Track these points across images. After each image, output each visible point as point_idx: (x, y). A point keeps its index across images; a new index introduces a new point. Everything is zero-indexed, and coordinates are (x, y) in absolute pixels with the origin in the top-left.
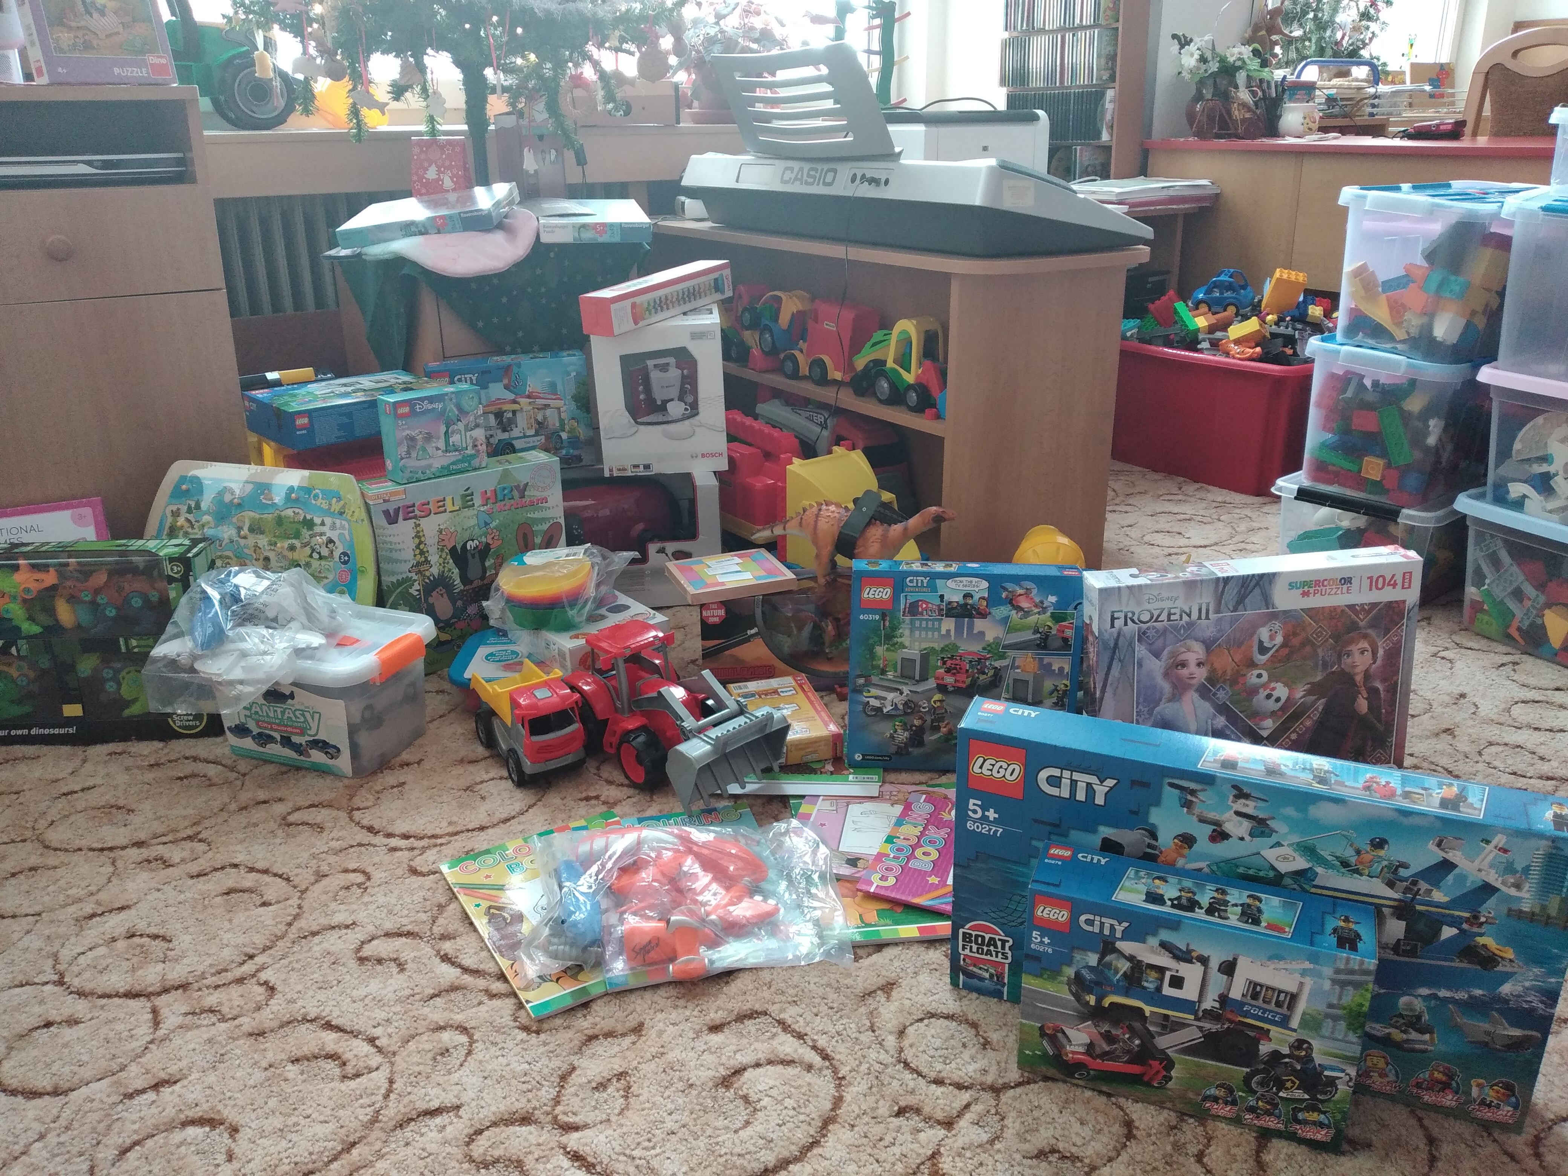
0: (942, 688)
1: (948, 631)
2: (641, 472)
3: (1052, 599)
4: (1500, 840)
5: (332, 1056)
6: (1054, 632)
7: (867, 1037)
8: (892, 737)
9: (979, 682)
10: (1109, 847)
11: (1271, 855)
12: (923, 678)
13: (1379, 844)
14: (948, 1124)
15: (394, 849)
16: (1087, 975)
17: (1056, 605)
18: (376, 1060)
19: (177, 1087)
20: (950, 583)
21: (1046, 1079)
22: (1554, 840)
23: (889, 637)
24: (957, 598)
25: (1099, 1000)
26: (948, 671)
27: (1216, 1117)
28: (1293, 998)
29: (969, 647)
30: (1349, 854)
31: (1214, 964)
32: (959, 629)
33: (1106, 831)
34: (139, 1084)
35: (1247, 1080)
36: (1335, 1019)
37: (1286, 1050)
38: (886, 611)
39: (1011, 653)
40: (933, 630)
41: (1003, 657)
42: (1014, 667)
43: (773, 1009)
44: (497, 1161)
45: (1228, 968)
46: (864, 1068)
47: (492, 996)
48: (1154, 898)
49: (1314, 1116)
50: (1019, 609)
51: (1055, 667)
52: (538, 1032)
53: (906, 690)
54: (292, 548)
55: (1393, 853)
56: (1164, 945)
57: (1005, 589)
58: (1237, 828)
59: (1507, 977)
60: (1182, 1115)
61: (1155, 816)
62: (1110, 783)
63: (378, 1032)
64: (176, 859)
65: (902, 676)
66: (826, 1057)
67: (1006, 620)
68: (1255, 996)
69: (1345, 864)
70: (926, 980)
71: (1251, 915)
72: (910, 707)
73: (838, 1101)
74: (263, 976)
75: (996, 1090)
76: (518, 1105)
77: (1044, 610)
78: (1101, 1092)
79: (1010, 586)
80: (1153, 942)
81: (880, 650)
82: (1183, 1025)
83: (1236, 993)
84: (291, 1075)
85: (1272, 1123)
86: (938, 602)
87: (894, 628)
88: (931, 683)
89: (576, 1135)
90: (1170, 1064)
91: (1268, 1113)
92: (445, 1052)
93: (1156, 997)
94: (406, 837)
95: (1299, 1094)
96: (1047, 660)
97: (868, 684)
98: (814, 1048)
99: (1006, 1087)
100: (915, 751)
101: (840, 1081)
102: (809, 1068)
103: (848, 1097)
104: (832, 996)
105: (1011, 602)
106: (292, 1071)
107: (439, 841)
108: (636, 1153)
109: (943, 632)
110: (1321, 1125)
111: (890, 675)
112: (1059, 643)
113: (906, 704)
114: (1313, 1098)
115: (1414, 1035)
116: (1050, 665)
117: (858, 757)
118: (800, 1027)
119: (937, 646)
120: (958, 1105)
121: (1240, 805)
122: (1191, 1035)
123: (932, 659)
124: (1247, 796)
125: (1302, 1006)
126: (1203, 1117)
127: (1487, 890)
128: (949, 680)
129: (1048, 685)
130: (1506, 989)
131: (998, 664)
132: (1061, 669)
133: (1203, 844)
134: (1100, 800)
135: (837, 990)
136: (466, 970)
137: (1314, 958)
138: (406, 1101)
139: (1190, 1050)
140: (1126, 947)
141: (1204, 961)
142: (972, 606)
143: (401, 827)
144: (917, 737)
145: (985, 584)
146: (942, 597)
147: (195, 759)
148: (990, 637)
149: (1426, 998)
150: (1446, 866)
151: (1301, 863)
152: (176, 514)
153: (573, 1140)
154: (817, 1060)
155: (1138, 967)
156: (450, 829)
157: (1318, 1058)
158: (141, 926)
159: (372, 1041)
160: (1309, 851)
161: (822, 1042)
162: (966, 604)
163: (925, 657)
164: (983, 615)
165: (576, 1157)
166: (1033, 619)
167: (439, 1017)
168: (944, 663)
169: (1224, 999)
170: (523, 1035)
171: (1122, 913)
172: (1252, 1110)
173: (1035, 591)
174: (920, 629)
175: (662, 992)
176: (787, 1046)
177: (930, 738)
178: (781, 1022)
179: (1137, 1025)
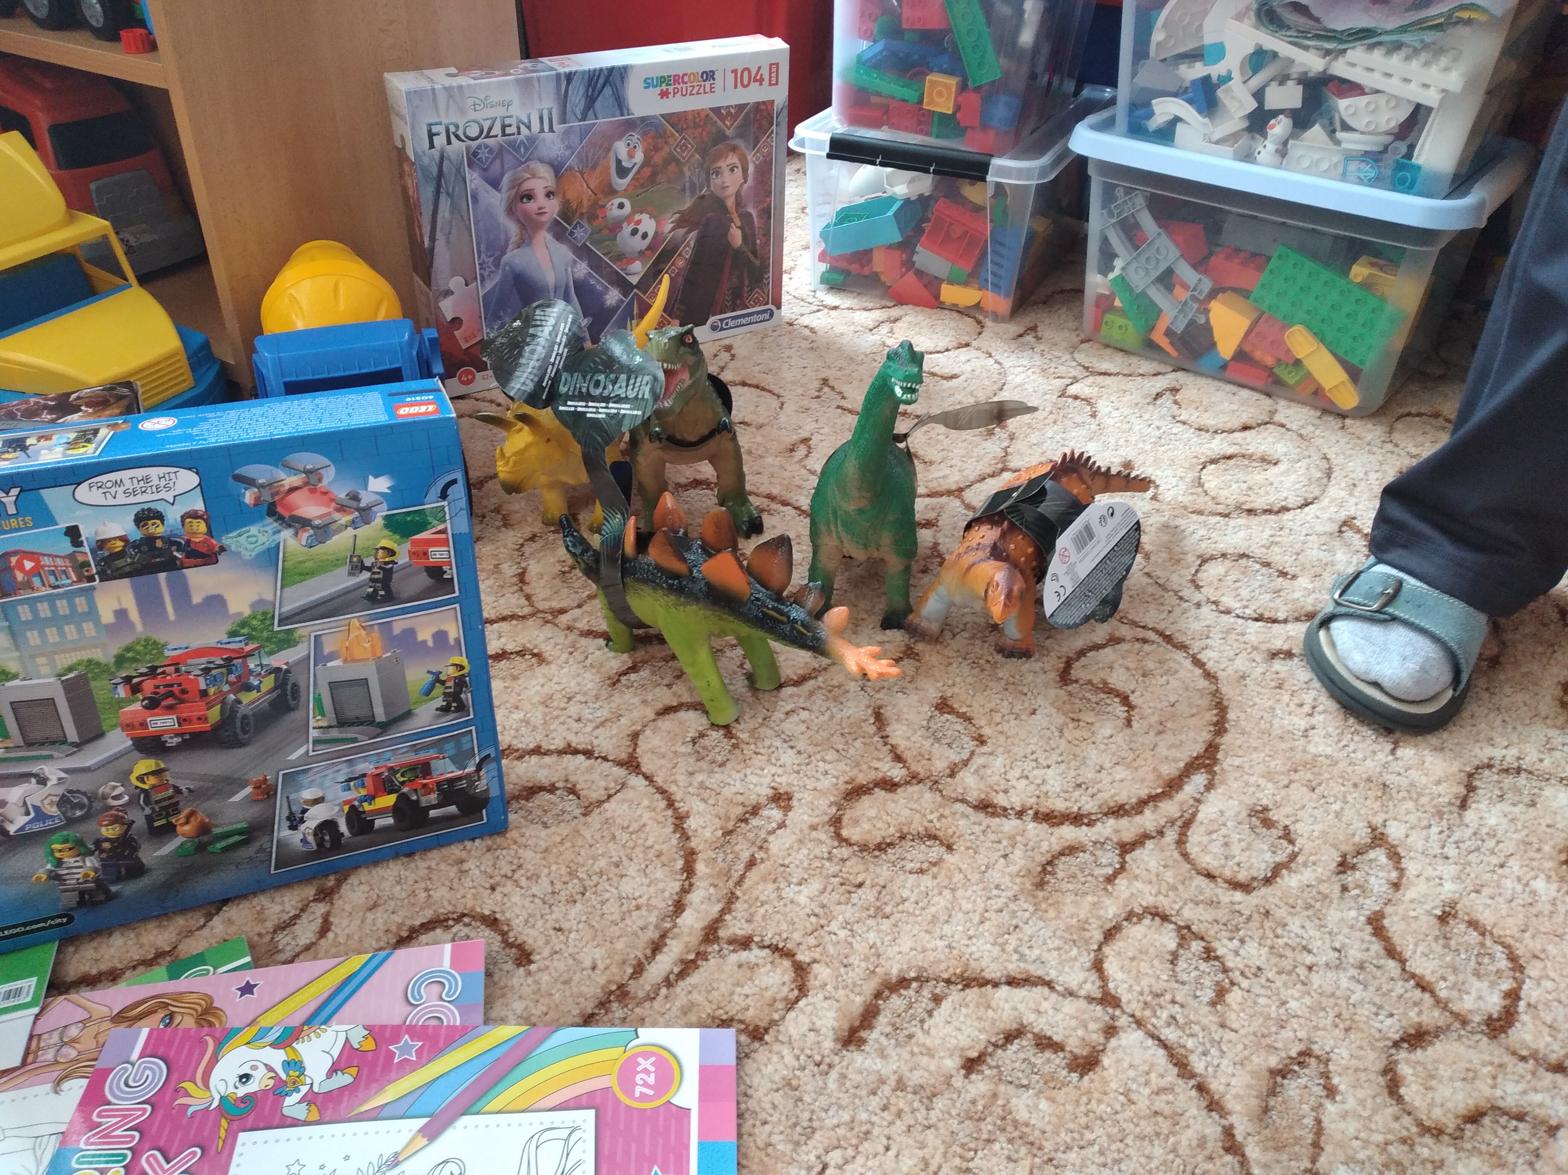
0: (150, 745)
1: (121, 614)
3: (380, 484)
6: (402, 558)
8: (55, 877)
9: (243, 710)
12: (91, 735)
17: (393, 498)
20: (86, 493)
26: (153, 704)
32: (148, 602)
39: (305, 629)
40: (74, 618)
41: (287, 642)
42: (321, 658)
50: (300, 523)
51: (425, 635)
53: (52, 771)
57: (249, 482)
65: (29, 744)
67: (270, 556)
72: (79, 804)
77: (365, 515)
79: (260, 472)
86: (65, 546)
88: (116, 741)
96: (399, 625)
100: (128, 889)
105: (272, 511)
109: (107, 616)
112: (424, 580)
113: (63, 802)
116: (410, 633)
119: (101, 655)
123: (100, 689)
128: (161, 721)
129: (416, 675)
131: (279, 660)
132: (441, 637)
142: (170, 541)
144: (121, 861)
145: (188, 479)
146: (73, 533)
148: (239, 605)
162: (150, 540)
163: (76, 687)
164: (206, 557)
166: (340, 541)
168: (135, 689)
173: (329, 475)
174: (37, 622)
177: (156, 853)
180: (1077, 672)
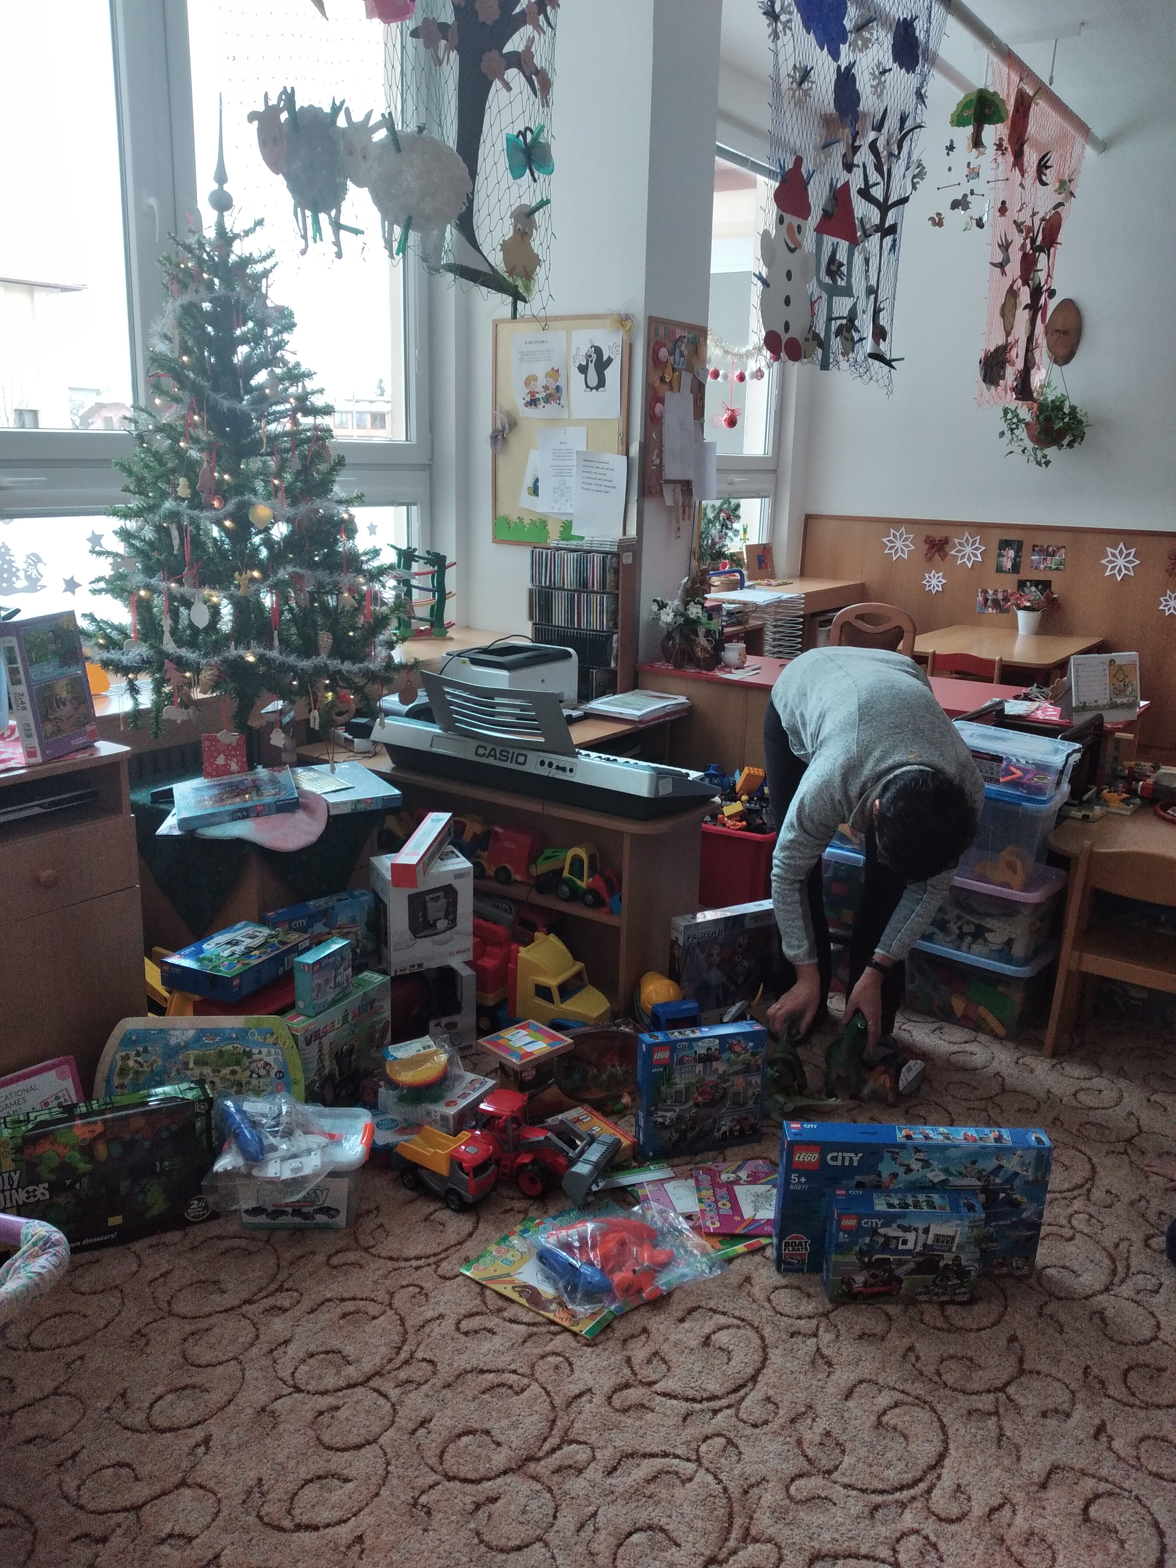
0: (696, 1105)
1: (700, 1071)
2: (416, 969)
3: (751, 1044)
4: (1019, 1152)
5: (502, 1385)
6: (752, 1062)
7: (755, 1306)
8: (670, 1138)
9: (716, 1098)
10: (860, 1185)
11: (930, 1175)
12: (687, 1101)
13: (974, 1163)
14: (815, 1335)
15: (418, 1268)
16: (865, 1248)
17: (753, 1048)
18: (526, 1381)
19: (434, 1421)
20: (700, 1044)
21: (843, 1304)
22: (1038, 1149)
23: (669, 1080)
24: (703, 1051)
25: (870, 1259)
26: (700, 1094)
27: (920, 1302)
28: (953, 1238)
29: (712, 1078)
30: (962, 1169)
31: (920, 1231)
32: (705, 1068)
33: (858, 1178)
34: (411, 1426)
35: (934, 1281)
36: (971, 1243)
37: (950, 1263)
38: (667, 1066)
39: (732, 1078)
40: (692, 1072)
41: (728, 1081)
42: (733, 1086)
43: (703, 1303)
44: (630, 1407)
45: (926, 1231)
46: (764, 1320)
47: (555, 1334)
48: (890, 1205)
49: (963, 1290)
50: (735, 1052)
51: (753, 1082)
52: (596, 1345)
53: (677, 1109)
54: (234, 1072)
55: (980, 1165)
56: (899, 1226)
57: (728, 1042)
58: (916, 1166)
59: (1025, 1209)
60: (906, 1306)
61: (881, 1167)
62: (860, 1155)
63: (513, 1367)
64: (287, 1303)
65: (675, 1102)
66: (743, 1320)
67: (728, 1060)
68: (938, 1241)
69: (961, 1174)
70: (763, 1271)
71: (931, 1205)
72: (680, 1119)
73: (762, 1338)
74: (420, 1355)
75: (826, 1315)
76: (618, 1382)
77: (747, 1051)
78: (869, 1304)
79: (730, 1040)
80: (894, 1226)
81: (663, 1088)
82: (907, 1262)
83: (929, 1242)
84: (489, 1399)
85: (944, 1298)
86: (694, 1055)
87: (671, 1074)
88: (691, 1103)
89: (656, 1386)
90: (900, 1281)
91: (943, 1294)
92: (557, 1367)
93: (896, 1251)
94: (418, 1258)
95: (956, 1281)
96: (750, 1078)
97: (657, 1109)
98: (735, 1317)
99: (829, 1312)
100: (683, 1144)
101: (757, 1330)
102: (739, 1327)
103: (766, 1335)
104: (726, 1291)
105: (731, 1049)
106: (487, 1397)
107: (441, 1256)
108: (692, 1385)
109: (697, 1072)
110: (965, 1293)
111: (669, 1102)
112: (755, 1068)
113: (677, 1118)
114: (962, 1282)
115: (990, 1244)
116: (751, 1081)
117: (651, 1154)
118: (721, 1309)
119: (694, 1081)
120: (814, 1326)
121: (917, 1156)
122: (911, 1265)
123: (691, 1089)
124: (920, 1151)
125: (957, 1241)
126: (914, 1302)
127: (1016, 1174)
128: (700, 1099)
129: (750, 1093)
130: (1024, 1215)
131: (725, 1086)
132: (757, 1082)
133: (902, 1176)
134: (855, 1164)
135: (726, 1287)
136: (528, 1324)
137: (961, 1219)
138: (561, 1395)
139: (912, 1272)
140: (882, 1231)
141: (916, 1230)
142: (711, 1055)
143: (411, 1252)
144: (683, 1134)
145: (717, 1041)
146: (696, 1052)
147: (220, 1238)
148: (720, 1071)
149: (994, 1227)
150: (1000, 1167)
151: (943, 1177)
152: (126, 1058)
153: (657, 1387)
154: (739, 1322)
155: (888, 1239)
156: (441, 1248)
157: (964, 1263)
158: (312, 1348)
159: (514, 1372)
160: (946, 1171)
161: (737, 1313)
162: (708, 1054)
163: (687, 1088)
164: (717, 1059)
165: (665, 1395)
166: (742, 1057)
167: (538, 1351)
168: (697, 1090)
169: (925, 1245)
170: (589, 1350)
171: (879, 1215)
172: (937, 1294)
173: (742, 1042)
174: (685, 1072)
175: (642, 1309)
176: (723, 1320)
177: (690, 1135)
178: (711, 1310)
179: (887, 1267)
180: (911, 1111)
